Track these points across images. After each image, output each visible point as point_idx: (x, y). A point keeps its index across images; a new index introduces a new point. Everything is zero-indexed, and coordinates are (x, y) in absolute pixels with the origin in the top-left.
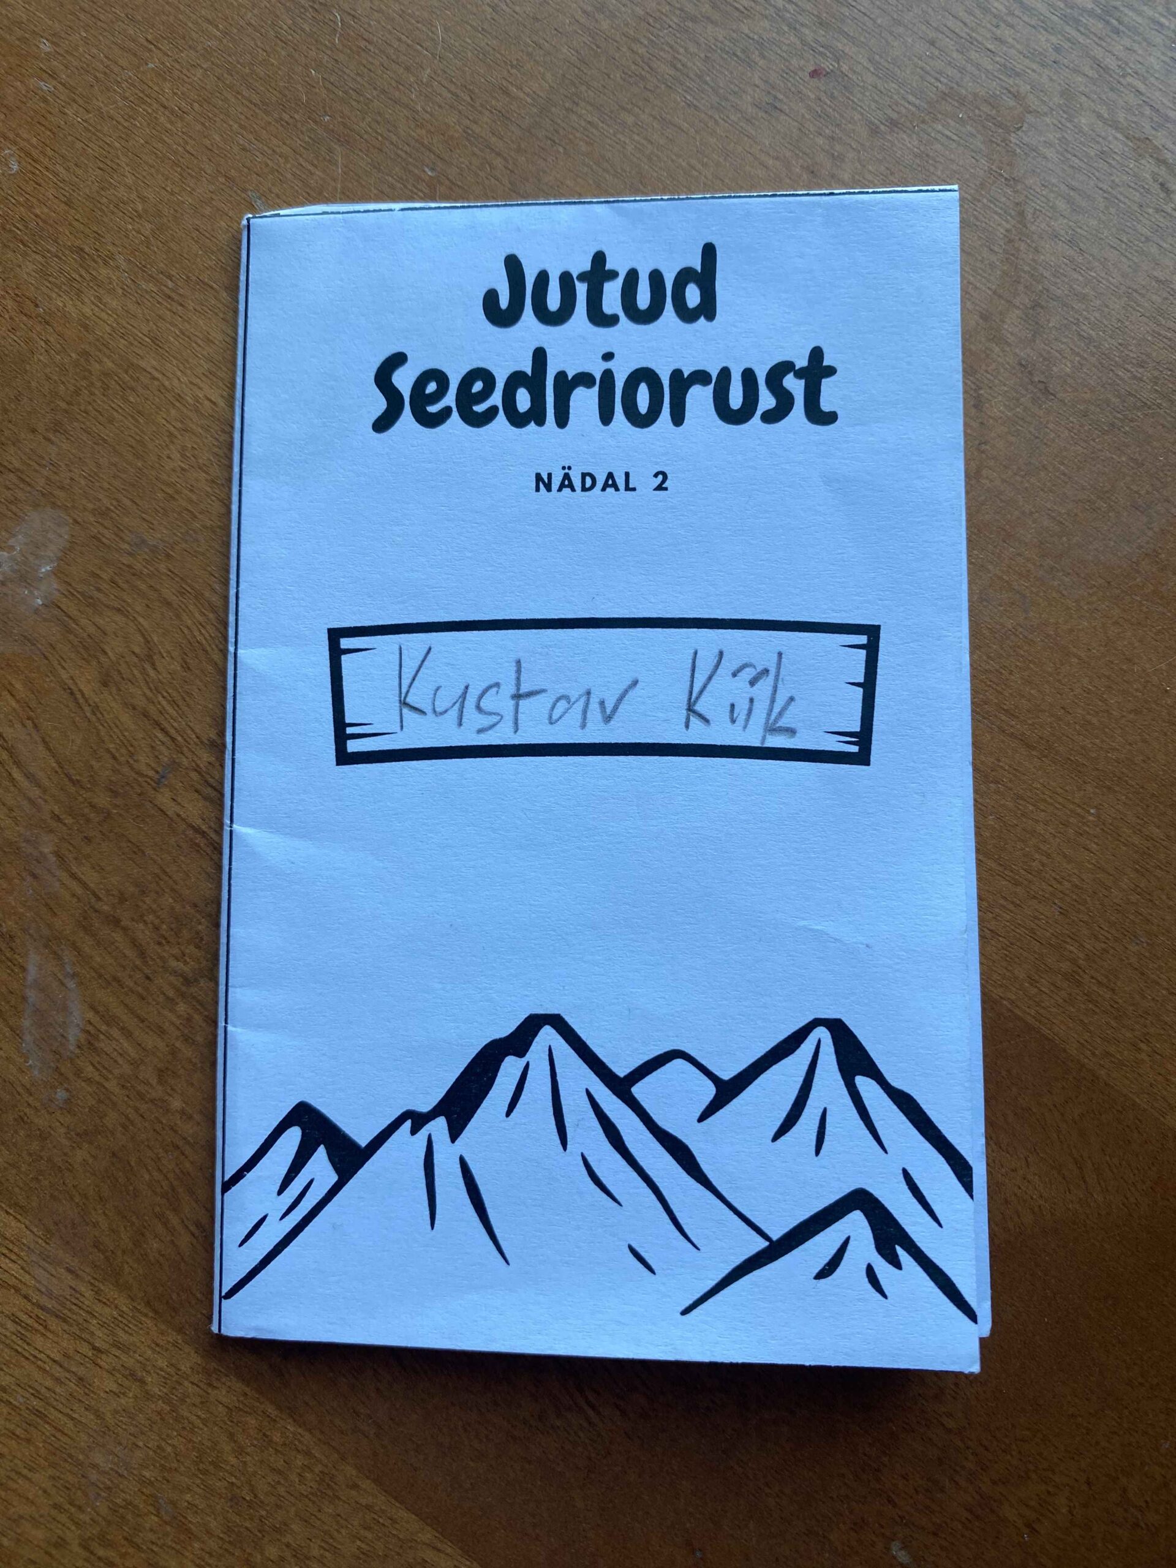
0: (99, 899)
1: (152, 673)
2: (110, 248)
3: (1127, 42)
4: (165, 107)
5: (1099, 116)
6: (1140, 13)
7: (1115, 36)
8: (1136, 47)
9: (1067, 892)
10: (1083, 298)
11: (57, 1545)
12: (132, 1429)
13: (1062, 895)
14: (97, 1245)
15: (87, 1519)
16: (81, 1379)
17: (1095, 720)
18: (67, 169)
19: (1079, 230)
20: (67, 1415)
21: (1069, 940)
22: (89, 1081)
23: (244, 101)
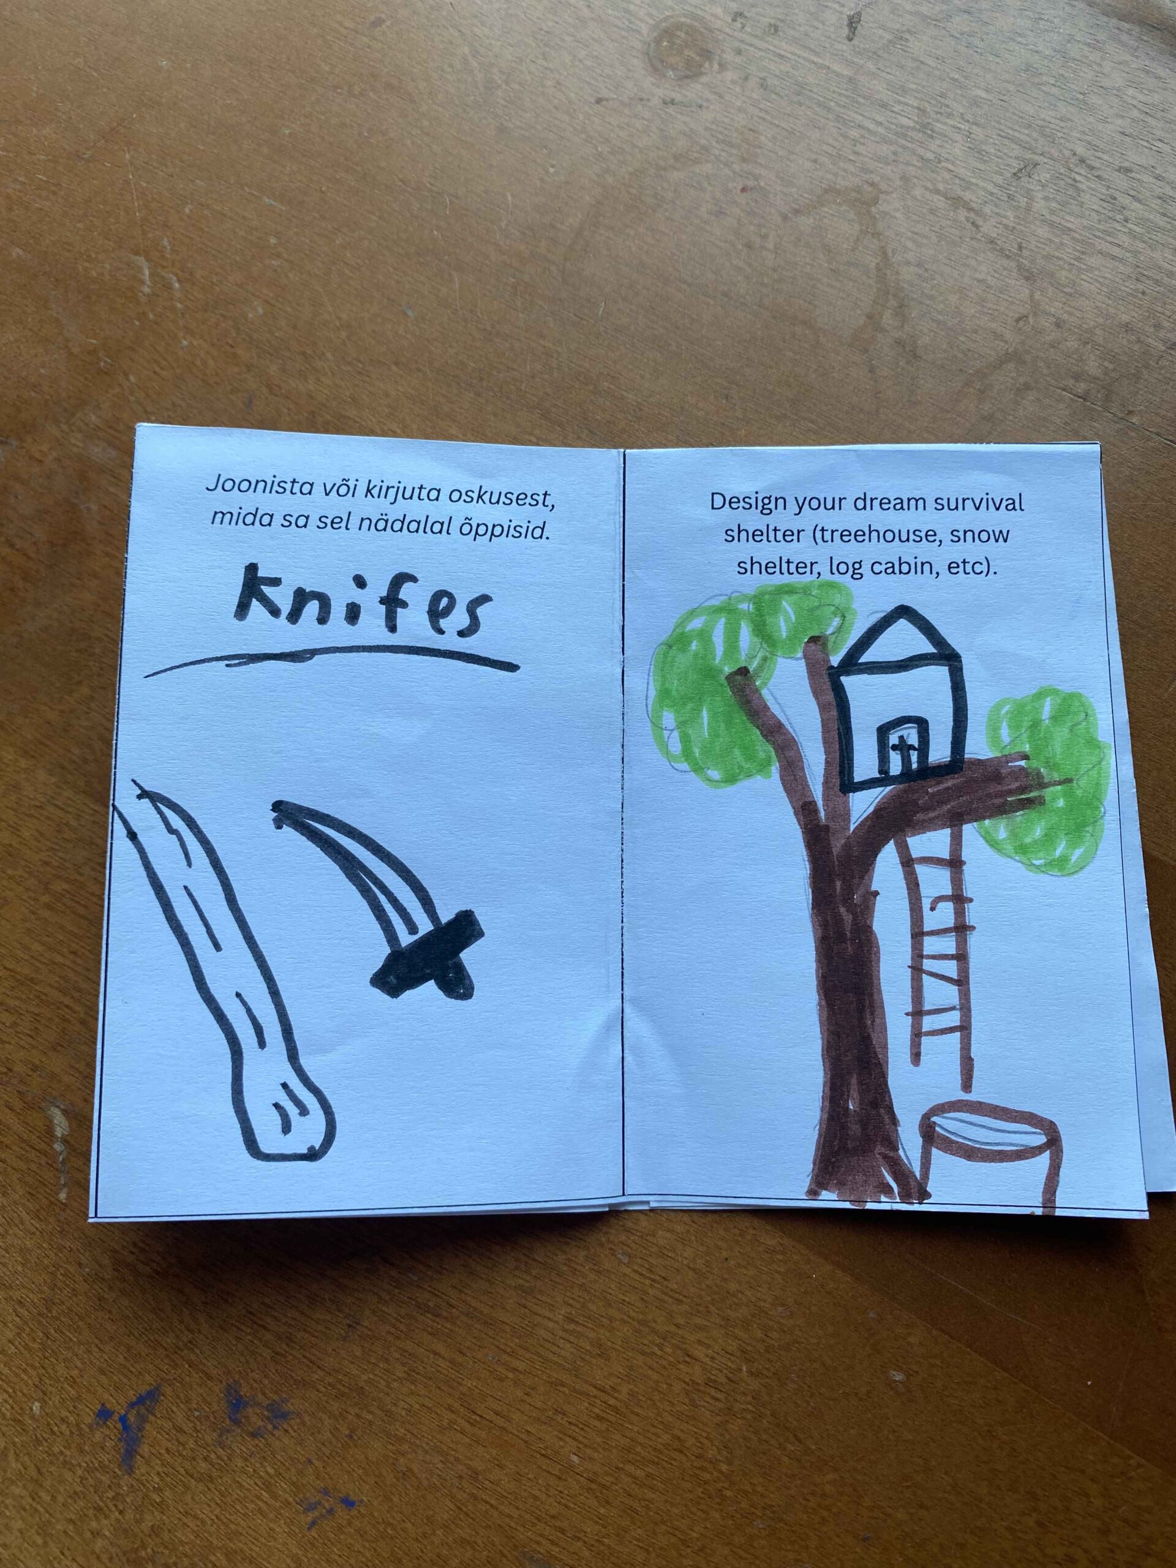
2: (322, 349)
5: (927, 188)
6: (945, 124)
7: (930, 140)
8: (945, 145)
10: (932, 298)
18: (292, 308)
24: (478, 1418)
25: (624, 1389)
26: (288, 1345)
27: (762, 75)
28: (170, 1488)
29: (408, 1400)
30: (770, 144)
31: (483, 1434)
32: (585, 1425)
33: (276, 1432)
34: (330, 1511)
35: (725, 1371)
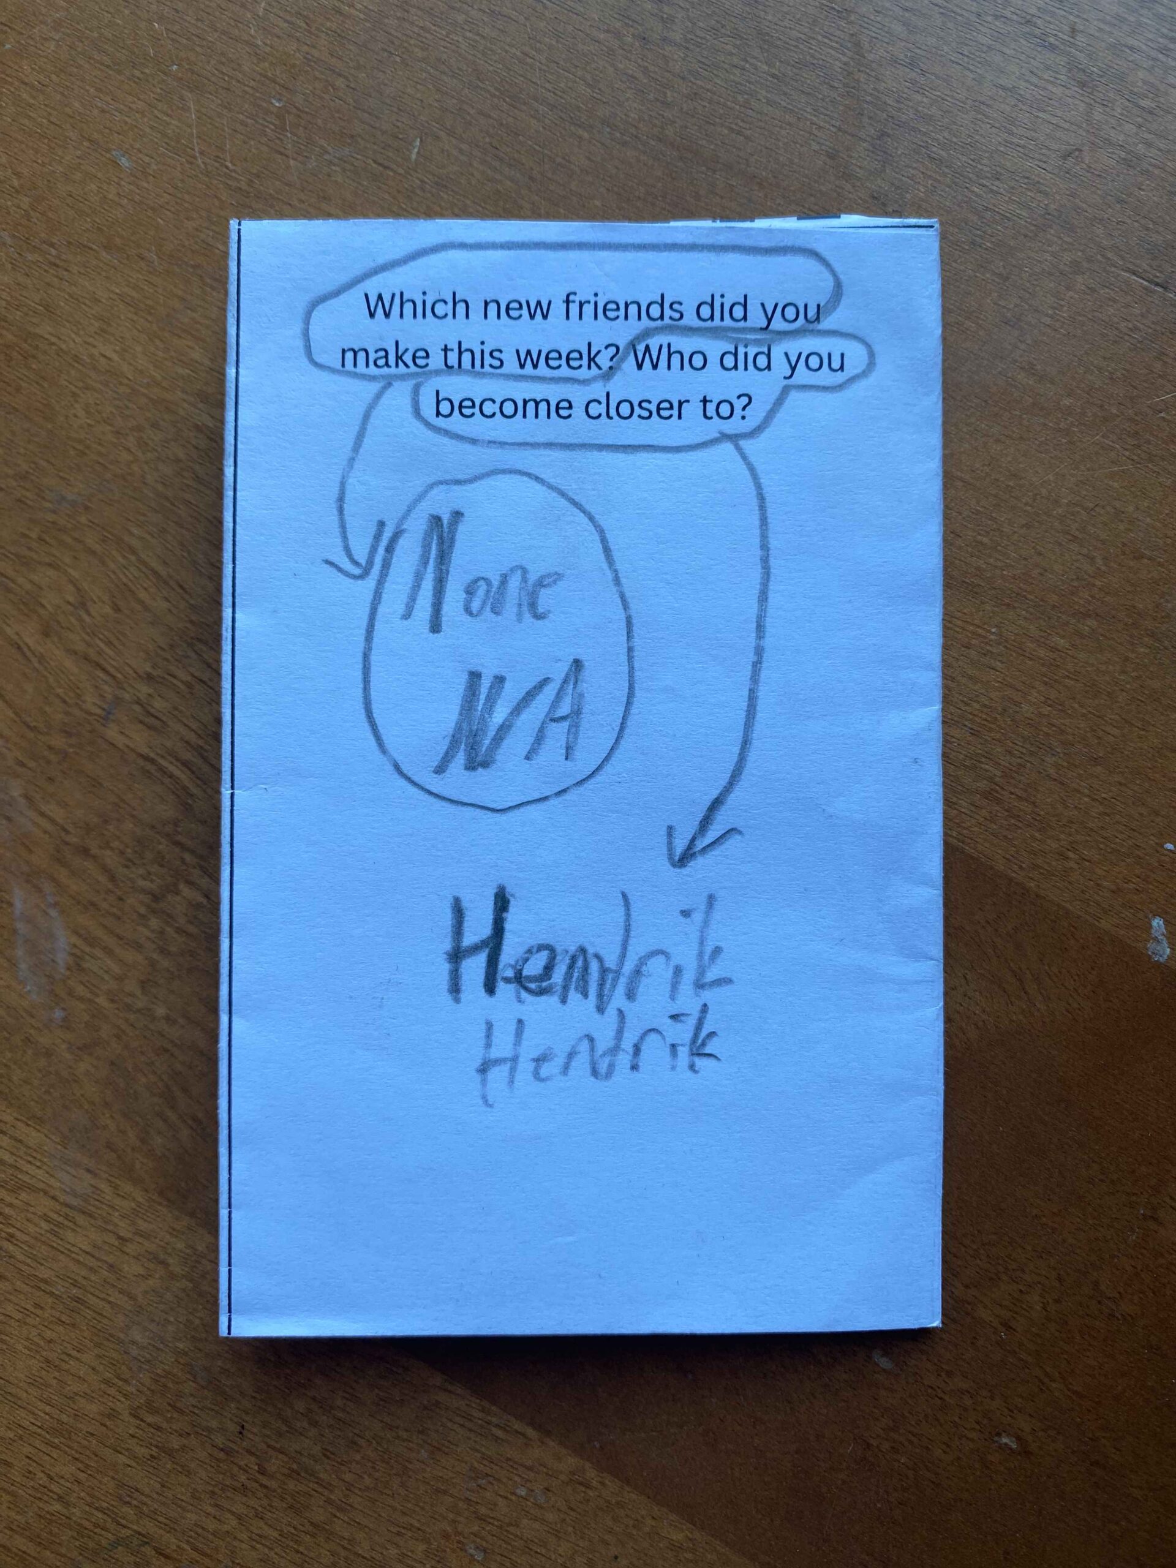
0: (67, 832)
1: (87, 619)
4: (26, 84)
9: (976, 713)
11: (110, 1416)
12: (162, 1307)
13: (971, 717)
14: (109, 1146)
15: (134, 1390)
16: (111, 1266)
17: (985, 540)
19: (918, 51)
20: (103, 1299)
21: (983, 760)
22: (81, 999)
23: (97, 65)
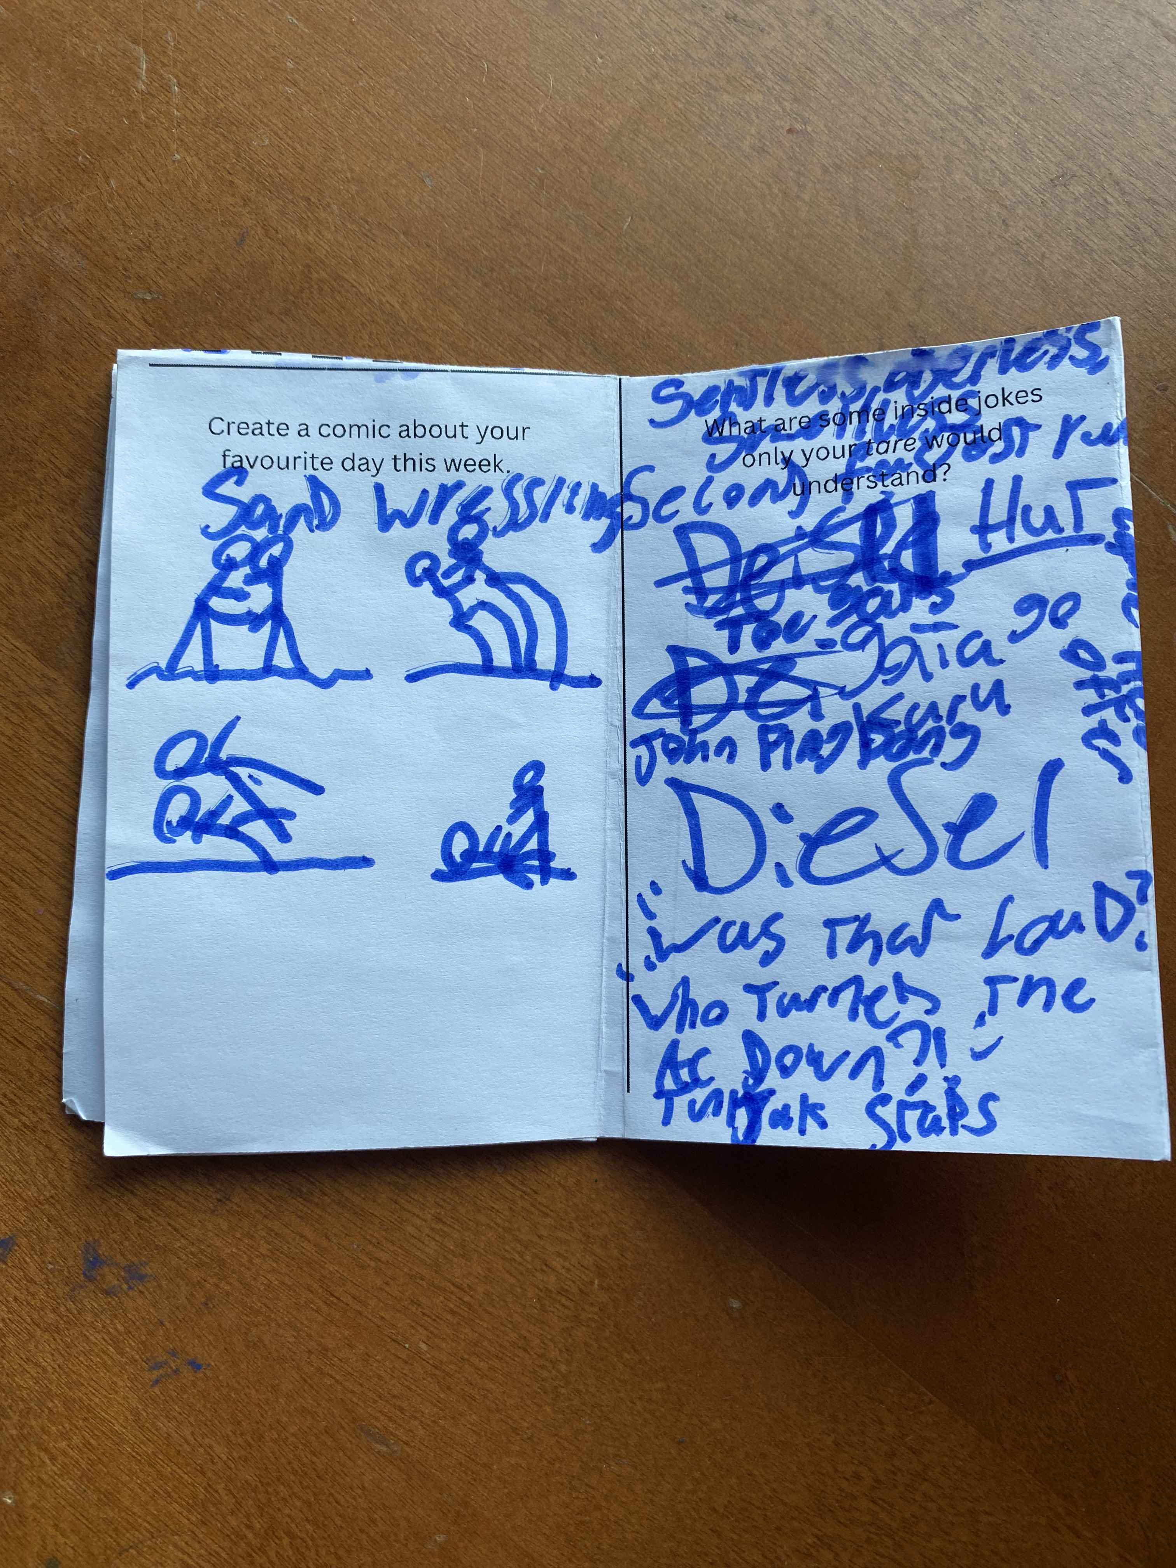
2: (329, 200)
3: (988, 130)
5: (967, 174)
6: (996, 112)
7: (979, 125)
8: (993, 133)
18: (302, 146)
24: (335, 1301)
25: (481, 1290)
26: (153, 1211)
27: (831, 13)
28: (14, 1334)
29: (269, 1276)
30: (825, 89)
31: (337, 1316)
32: (438, 1317)
33: (131, 1293)
34: (176, 1372)
35: (578, 1283)
